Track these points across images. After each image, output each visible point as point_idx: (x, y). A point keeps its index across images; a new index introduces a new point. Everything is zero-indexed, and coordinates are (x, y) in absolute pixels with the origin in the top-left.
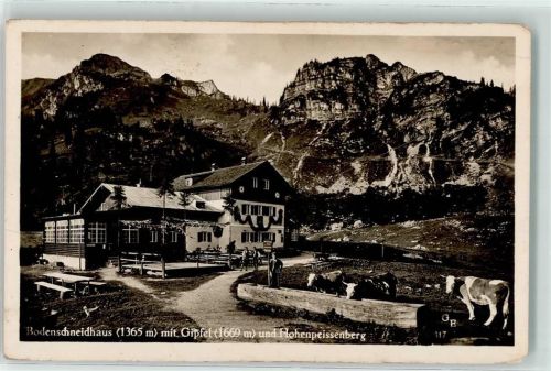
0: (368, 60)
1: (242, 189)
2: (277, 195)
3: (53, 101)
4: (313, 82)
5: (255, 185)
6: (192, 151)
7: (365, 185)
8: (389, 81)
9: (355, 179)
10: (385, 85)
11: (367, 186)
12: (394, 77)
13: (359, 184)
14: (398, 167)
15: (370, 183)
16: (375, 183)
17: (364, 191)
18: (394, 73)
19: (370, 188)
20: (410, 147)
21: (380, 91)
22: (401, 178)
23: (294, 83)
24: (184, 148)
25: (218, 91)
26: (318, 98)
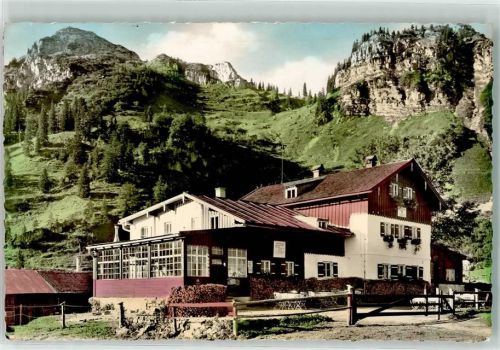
4: (379, 62)
10: (482, 65)
23: (349, 64)
24: (194, 159)
25: (238, 77)
26: (385, 85)
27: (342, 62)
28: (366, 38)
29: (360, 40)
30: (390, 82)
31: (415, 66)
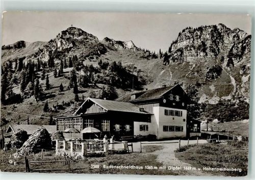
0: (219, 27)
1: (165, 101)
2: (183, 104)
3: (47, 54)
4: (188, 40)
5: (172, 98)
6: (121, 80)
7: (218, 99)
8: (231, 39)
9: (211, 95)
10: (228, 40)
11: (219, 100)
12: (234, 37)
13: (214, 98)
14: (237, 89)
15: (220, 98)
16: (223, 98)
17: (217, 102)
18: (234, 34)
19: (220, 101)
20: (244, 76)
21: (226, 45)
22: (238, 95)
23: (177, 41)
24: (117, 79)
25: (135, 46)
26: (191, 50)
27: (174, 41)
28: (184, 31)
29: (181, 32)
30: (192, 48)
31: (202, 42)
